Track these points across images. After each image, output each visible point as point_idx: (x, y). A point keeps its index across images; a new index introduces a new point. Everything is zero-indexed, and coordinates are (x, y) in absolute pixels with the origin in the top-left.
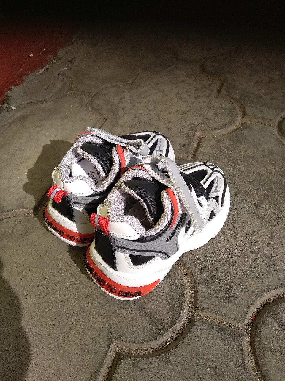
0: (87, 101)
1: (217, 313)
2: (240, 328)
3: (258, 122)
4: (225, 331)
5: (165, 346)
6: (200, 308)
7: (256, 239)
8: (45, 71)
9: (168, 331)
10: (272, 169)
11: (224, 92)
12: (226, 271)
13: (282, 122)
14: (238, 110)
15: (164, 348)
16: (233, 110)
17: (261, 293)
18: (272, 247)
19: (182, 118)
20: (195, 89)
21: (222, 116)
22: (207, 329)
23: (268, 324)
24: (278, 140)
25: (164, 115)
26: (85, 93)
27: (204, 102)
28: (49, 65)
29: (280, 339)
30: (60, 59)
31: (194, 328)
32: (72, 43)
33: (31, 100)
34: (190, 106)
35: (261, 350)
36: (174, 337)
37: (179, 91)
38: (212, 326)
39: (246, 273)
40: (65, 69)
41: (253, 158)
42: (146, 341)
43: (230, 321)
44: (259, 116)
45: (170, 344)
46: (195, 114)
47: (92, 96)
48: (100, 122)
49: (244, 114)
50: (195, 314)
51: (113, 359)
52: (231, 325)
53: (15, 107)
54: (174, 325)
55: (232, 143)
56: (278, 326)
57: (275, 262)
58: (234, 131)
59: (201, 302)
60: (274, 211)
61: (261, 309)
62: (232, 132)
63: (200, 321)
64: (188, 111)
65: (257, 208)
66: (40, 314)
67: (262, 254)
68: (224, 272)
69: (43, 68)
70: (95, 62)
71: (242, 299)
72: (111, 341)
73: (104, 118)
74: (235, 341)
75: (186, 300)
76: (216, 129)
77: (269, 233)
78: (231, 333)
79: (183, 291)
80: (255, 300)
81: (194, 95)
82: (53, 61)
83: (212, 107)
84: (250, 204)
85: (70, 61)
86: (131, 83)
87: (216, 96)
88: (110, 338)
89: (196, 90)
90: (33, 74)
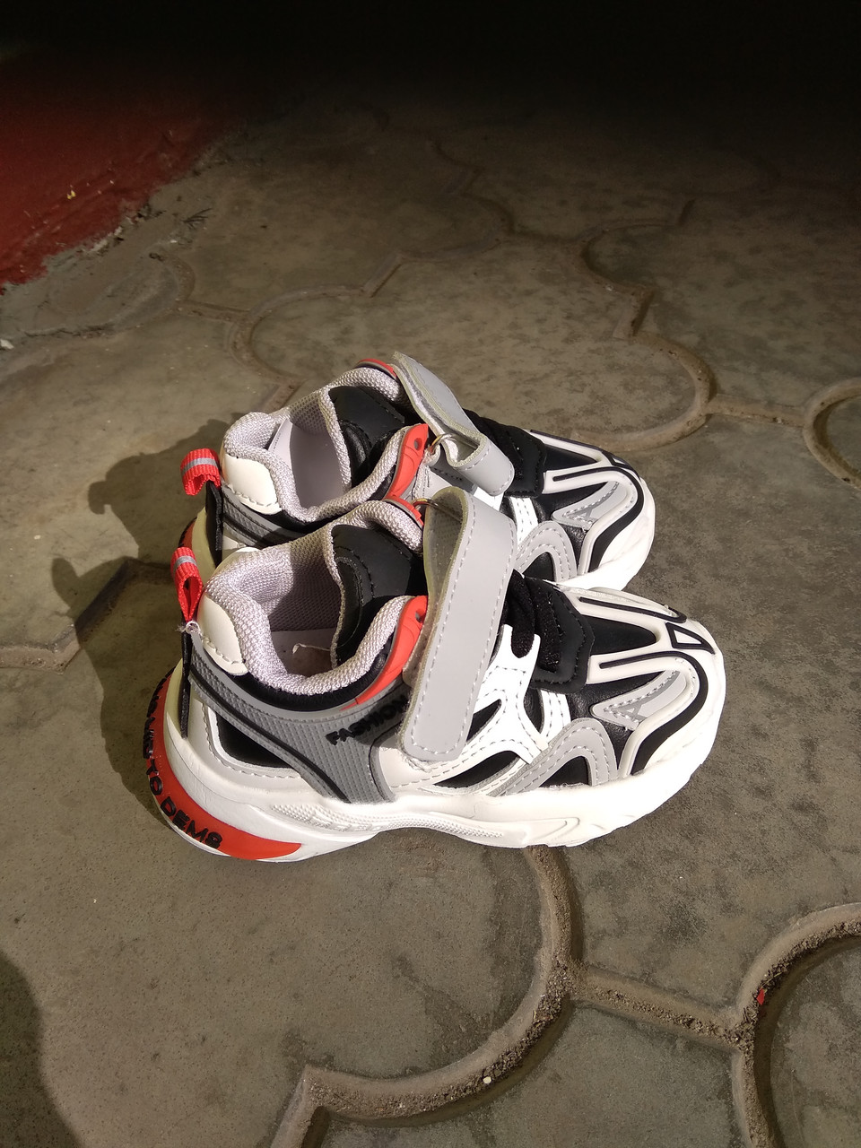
0: (239, 336)
1: (647, 982)
2: (721, 1031)
3: (754, 415)
4: (672, 1039)
5: (478, 1089)
6: (593, 965)
7: (761, 753)
8: (111, 245)
9: (487, 1039)
10: (803, 548)
11: (651, 326)
12: (671, 849)
13: (827, 417)
14: (695, 377)
15: (475, 1096)
16: (681, 378)
17: (786, 918)
18: (813, 777)
19: (527, 394)
20: (565, 314)
21: (648, 393)
22: (613, 1032)
23: (809, 1019)
24: (816, 466)
25: (474, 384)
26: (230, 312)
27: (593, 352)
28: (123, 231)
29: (851, 1065)
30: (158, 213)
31: (574, 1028)
32: (196, 173)
33: (63, 326)
34: (550, 362)
35: (790, 1101)
36: (507, 1058)
37: (516, 318)
38: (632, 1023)
39: (733, 856)
40: (173, 241)
41: (745, 514)
42: (416, 1071)
43: (690, 1010)
44: (758, 396)
45: (494, 1083)
46: (567, 385)
47: (252, 322)
48: (274, 396)
49: (714, 391)
50: (574, 986)
51: (303, 1130)
52: (692, 1020)
53: (11, 341)
54: (506, 1020)
55: (679, 471)
56: (840, 1025)
57: (822, 822)
58: (683, 436)
59: (594, 947)
60: (814, 671)
61: (785, 970)
62: (678, 440)
63: (591, 1007)
64: (546, 376)
65: (761, 659)
66: (61, 978)
67: (782, 799)
68: (666, 851)
69: (103, 236)
70: (264, 227)
71: (723, 936)
72: (301, 1070)
73: (290, 387)
74: (707, 1073)
75: (545, 939)
76: (629, 429)
77: (801, 736)
78: (691, 1045)
79: (536, 910)
80: (767, 941)
81: (564, 332)
82: (137, 219)
83: (616, 367)
84: (739, 647)
85: (189, 221)
86: (374, 291)
87: (629, 335)
88: (295, 1061)
89: (568, 317)
90: (72, 252)
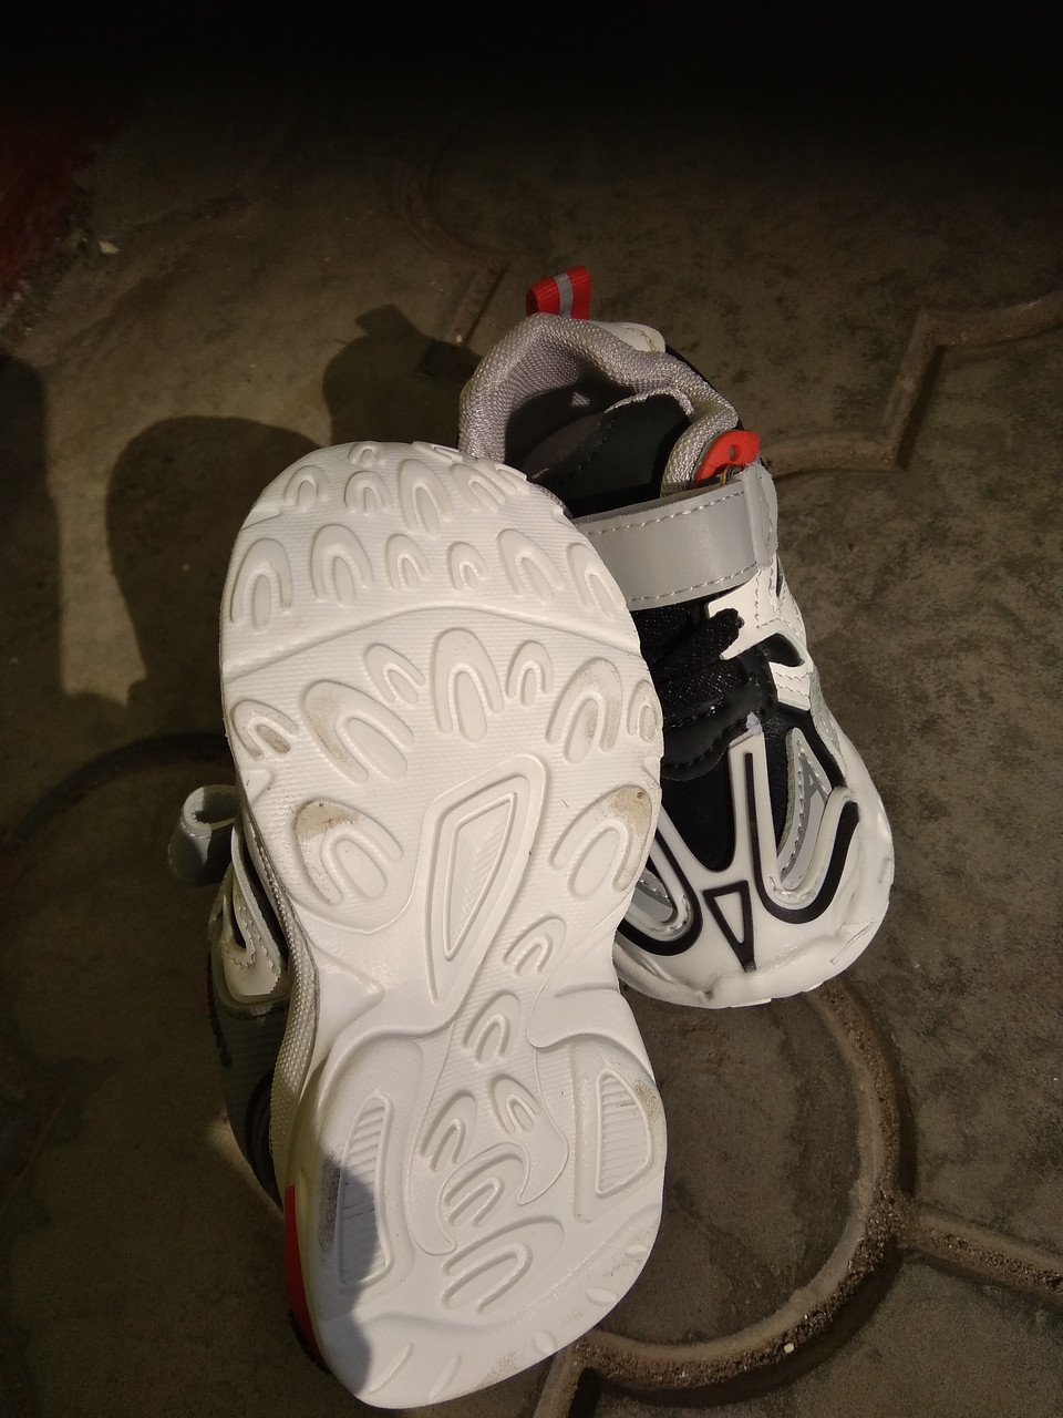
1: (1000, 1230)
4: (1030, 1308)
5: (778, 1359)
6: (927, 1205)
9: (787, 1300)
15: (773, 1369)
19: (847, 246)
22: (952, 1297)
31: (900, 1290)
33: (178, 205)
36: (814, 1319)
38: (976, 1283)
42: (700, 1337)
43: (1056, 1266)
45: (797, 1353)
46: (911, 221)
48: (472, 289)
50: (903, 1226)
51: (569, 1396)
52: (1060, 1278)
54: (813, 1275)
59: (930, 1179)
63: (924, 1259)
73: (491, 272)
75: (864, 1164)
76: (1009, 298)
